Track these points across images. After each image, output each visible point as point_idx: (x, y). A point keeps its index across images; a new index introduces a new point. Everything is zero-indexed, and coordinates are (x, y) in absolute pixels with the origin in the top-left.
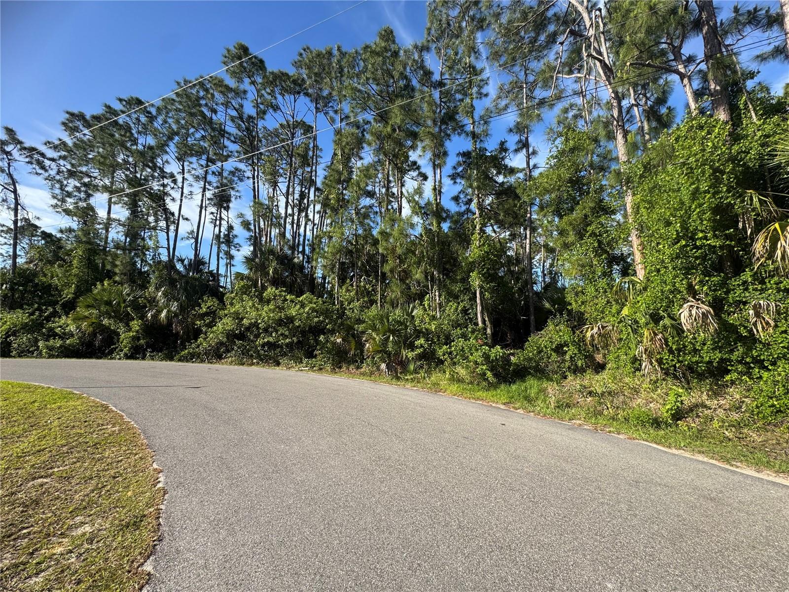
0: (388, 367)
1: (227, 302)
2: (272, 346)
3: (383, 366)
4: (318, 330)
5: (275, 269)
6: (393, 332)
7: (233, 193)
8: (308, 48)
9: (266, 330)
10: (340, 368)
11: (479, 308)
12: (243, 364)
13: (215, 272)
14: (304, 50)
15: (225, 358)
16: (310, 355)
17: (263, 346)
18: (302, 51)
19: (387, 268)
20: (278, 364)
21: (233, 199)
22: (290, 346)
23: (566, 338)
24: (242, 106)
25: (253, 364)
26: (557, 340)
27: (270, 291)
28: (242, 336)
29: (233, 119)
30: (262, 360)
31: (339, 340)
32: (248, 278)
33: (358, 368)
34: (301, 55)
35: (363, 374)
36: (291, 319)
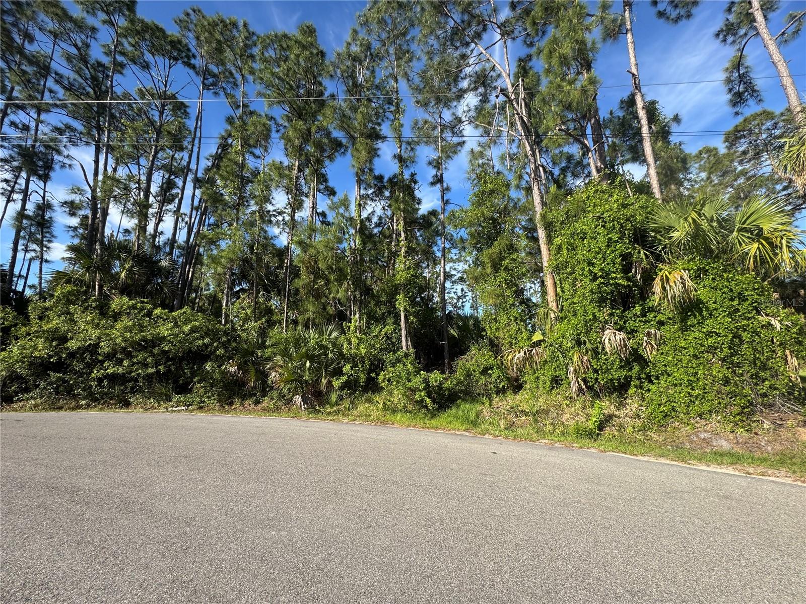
0: (304, 399)
1: (32, 316)
2: (114, 379)
3: (298, 399)
6: (311, 358)
8: (199, 11)
9: (109, 357)
11: (403, 332)
12: (60, 408)
13: (7, 267)
14: (194, 11)
17: (100, 380)
18: (191, 12)
20: (127, 404)
23: (491, 361)
24: (88, 46)
25: (79, 407)
26: (483, 363)
28: (60, 366)
29: (69, 58)
30: (96, 400)
31: (233, 369)
33: (257, 403)
34: (188, 15)
35: (266, 410)
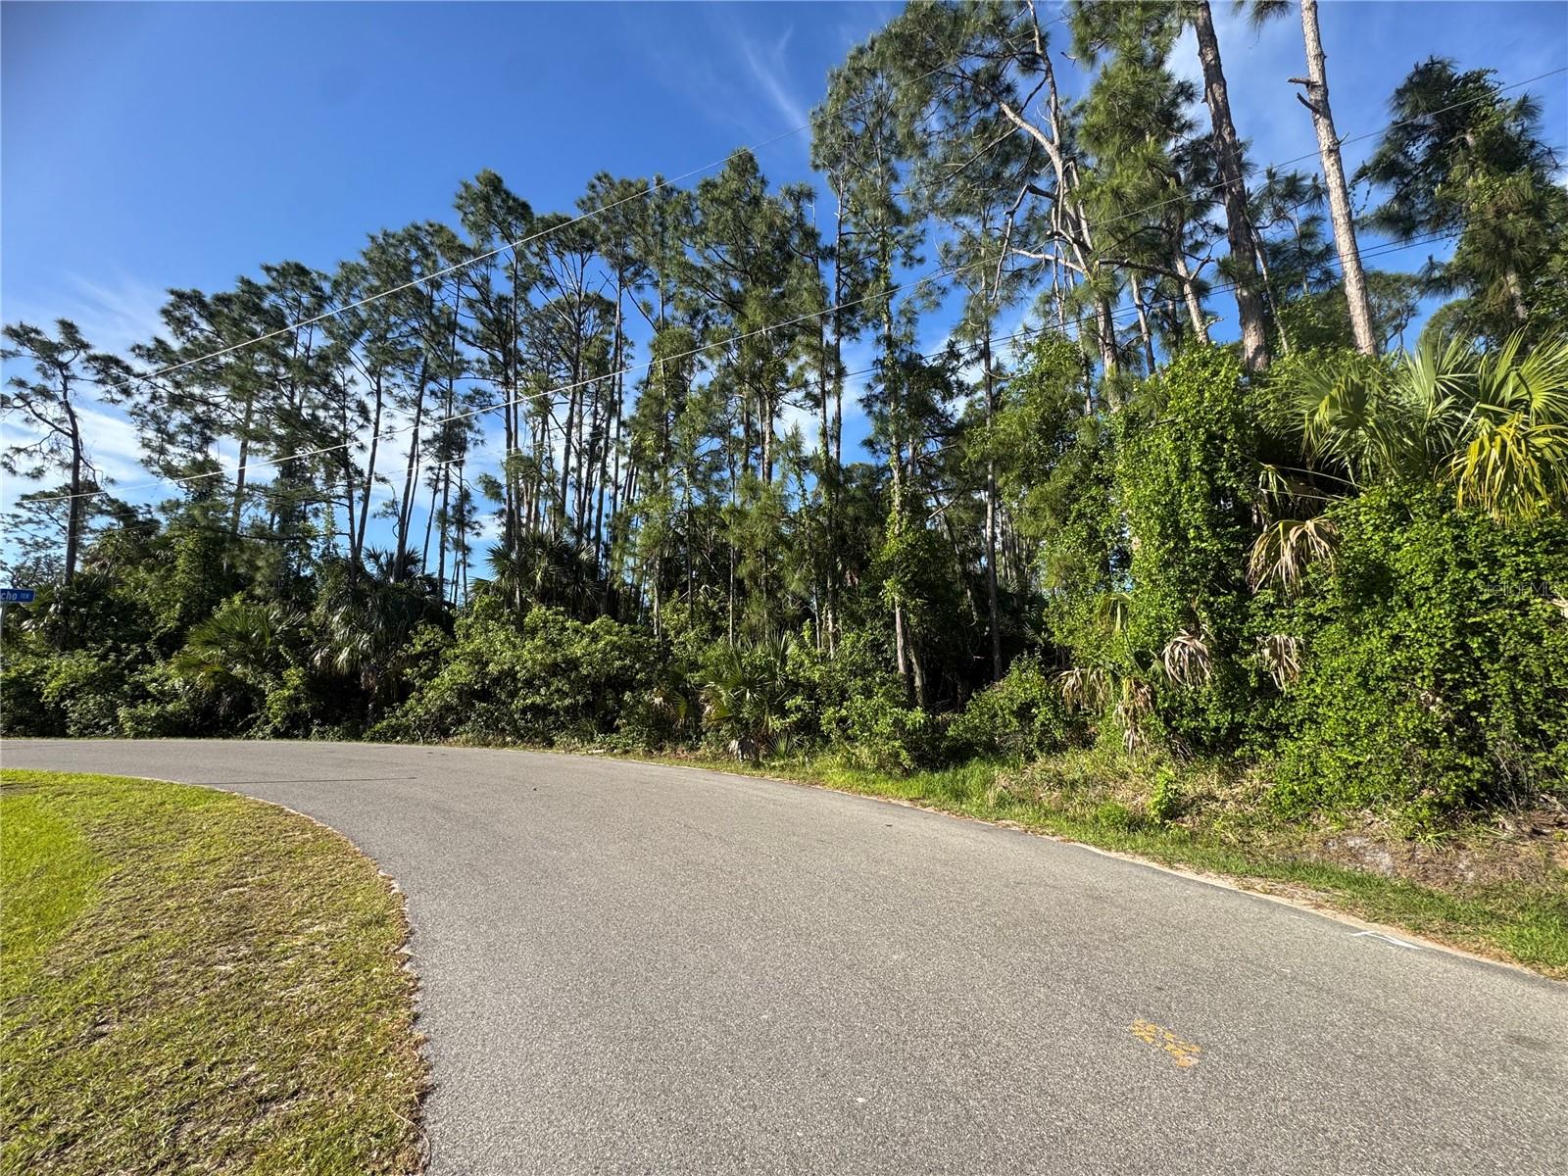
0: (743, 746)
1: (459, 634)
2: (539, 711)
3: (734, 744)
4: (620, 682)
5: (546, 571)
6: (750, 684)
7: (470, 435)
8: (606, 176)
9: (529, 683)
10: (661, 749)
11: (900, 642)
12: (487, 745)
13: (436, 576)
14: (599, 179)
15: (455, 734)
16: (608, 727)
17: (524, 711)
18: (596, 182)
19: (743, 571)
20: (551, 744)
21: (470, 446)
22: (571, 710)
23: (1035, 692)
24: (488, 281)
25: (505, 744)
26: (1021, 696)
27: (537, 612)
28: (485, 695)
29: (471, 304)
30: (521, 737)
31: (658, 700)
32: (498, 589)
33: (693, 749)
34: (593, 187)
35: (701, 760)
36: (573, 664)
